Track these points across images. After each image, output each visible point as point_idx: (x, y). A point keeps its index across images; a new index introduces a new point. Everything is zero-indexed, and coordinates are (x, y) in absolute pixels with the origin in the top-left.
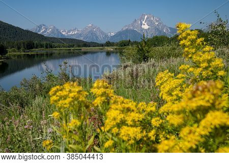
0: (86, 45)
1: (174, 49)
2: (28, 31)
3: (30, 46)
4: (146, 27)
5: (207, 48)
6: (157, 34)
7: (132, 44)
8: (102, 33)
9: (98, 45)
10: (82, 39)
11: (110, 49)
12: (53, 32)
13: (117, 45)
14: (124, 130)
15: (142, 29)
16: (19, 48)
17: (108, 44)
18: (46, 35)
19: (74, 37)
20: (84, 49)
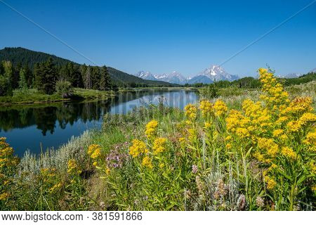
0: (171, 85)
1: (236, 90)
2: (132, 76)
3: (133, 86)
4: (214, 74)
5: (278, 85)
6: (221, 79)
7: (204, 86)
8: (183, 77)
9: (180, 86)
10: (168, 81)
11: (188, 89)
12: (148, 77)
13: (193, 86)
14: (239, 130)
15: (211, 76)
16: (126, 87)
17: (187, 85)
18: (144, 78)
19: (163, 80)
20: (169, 89)
